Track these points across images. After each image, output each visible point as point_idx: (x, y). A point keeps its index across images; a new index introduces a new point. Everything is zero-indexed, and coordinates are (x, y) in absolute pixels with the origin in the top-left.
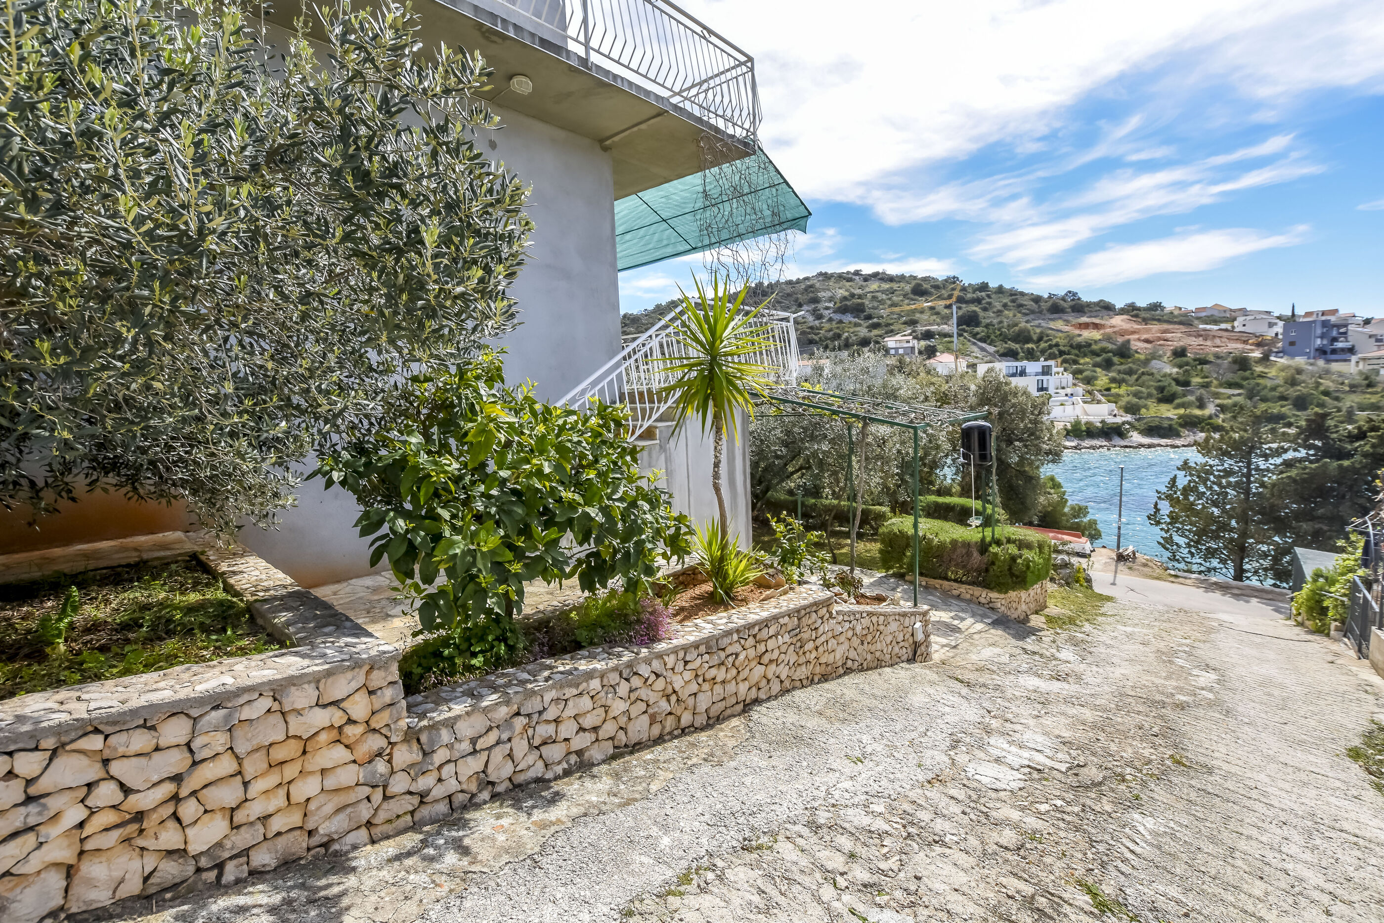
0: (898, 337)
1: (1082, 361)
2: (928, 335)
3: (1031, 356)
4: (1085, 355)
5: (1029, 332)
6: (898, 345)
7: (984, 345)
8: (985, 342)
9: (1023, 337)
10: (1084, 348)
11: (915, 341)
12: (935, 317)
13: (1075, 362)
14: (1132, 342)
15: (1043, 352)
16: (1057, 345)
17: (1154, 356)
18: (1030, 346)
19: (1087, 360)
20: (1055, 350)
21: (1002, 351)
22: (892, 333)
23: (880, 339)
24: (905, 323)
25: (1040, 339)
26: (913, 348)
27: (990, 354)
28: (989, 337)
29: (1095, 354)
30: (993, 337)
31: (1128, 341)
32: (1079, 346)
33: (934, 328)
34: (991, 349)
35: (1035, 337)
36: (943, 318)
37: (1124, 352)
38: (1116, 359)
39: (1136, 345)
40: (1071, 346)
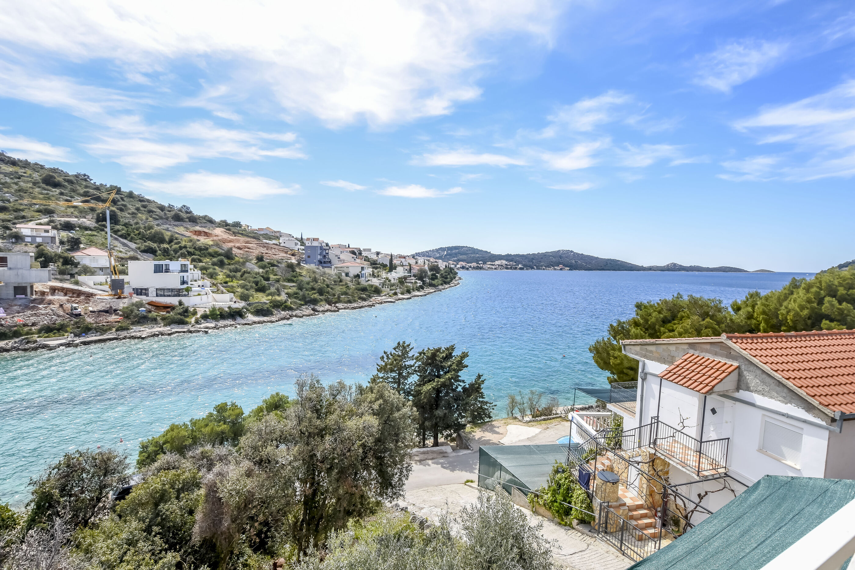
0: (32, 225)
1: (205, 261)
2: (68, 227)
3: (166, 254)
4: (205, 256)
5: (162, 234)
6: (34, 234)
7: (125, 241)
8: (126, 238)
9: (158, 238)
10: (203, 251)
11: (55, 232)
12: (72, 210)
13: (200, 261)
14: (234, 249)
15: (176, 251)
16: (185, 247)
17: (247, 260)
18: (166, 246)
19: (208, 260)
20: (184, 251)
21: (143, 248)
22: (24, 219)
23: (10, 225)
24: (39, 211)
25: (171, 241)
26: (53, 238)
27: (133, 250)
28: (129, 235)
29: (212, 255)
30: (132, 235)
31: (231, 249)
32: (200, 249)
33: (73, 220)
34: (133, 246)
35: (167, 238)
36: (81, 212)
37: (229, 255)
38: (226, 261)
39: (235, 251)
40: (195, 248)
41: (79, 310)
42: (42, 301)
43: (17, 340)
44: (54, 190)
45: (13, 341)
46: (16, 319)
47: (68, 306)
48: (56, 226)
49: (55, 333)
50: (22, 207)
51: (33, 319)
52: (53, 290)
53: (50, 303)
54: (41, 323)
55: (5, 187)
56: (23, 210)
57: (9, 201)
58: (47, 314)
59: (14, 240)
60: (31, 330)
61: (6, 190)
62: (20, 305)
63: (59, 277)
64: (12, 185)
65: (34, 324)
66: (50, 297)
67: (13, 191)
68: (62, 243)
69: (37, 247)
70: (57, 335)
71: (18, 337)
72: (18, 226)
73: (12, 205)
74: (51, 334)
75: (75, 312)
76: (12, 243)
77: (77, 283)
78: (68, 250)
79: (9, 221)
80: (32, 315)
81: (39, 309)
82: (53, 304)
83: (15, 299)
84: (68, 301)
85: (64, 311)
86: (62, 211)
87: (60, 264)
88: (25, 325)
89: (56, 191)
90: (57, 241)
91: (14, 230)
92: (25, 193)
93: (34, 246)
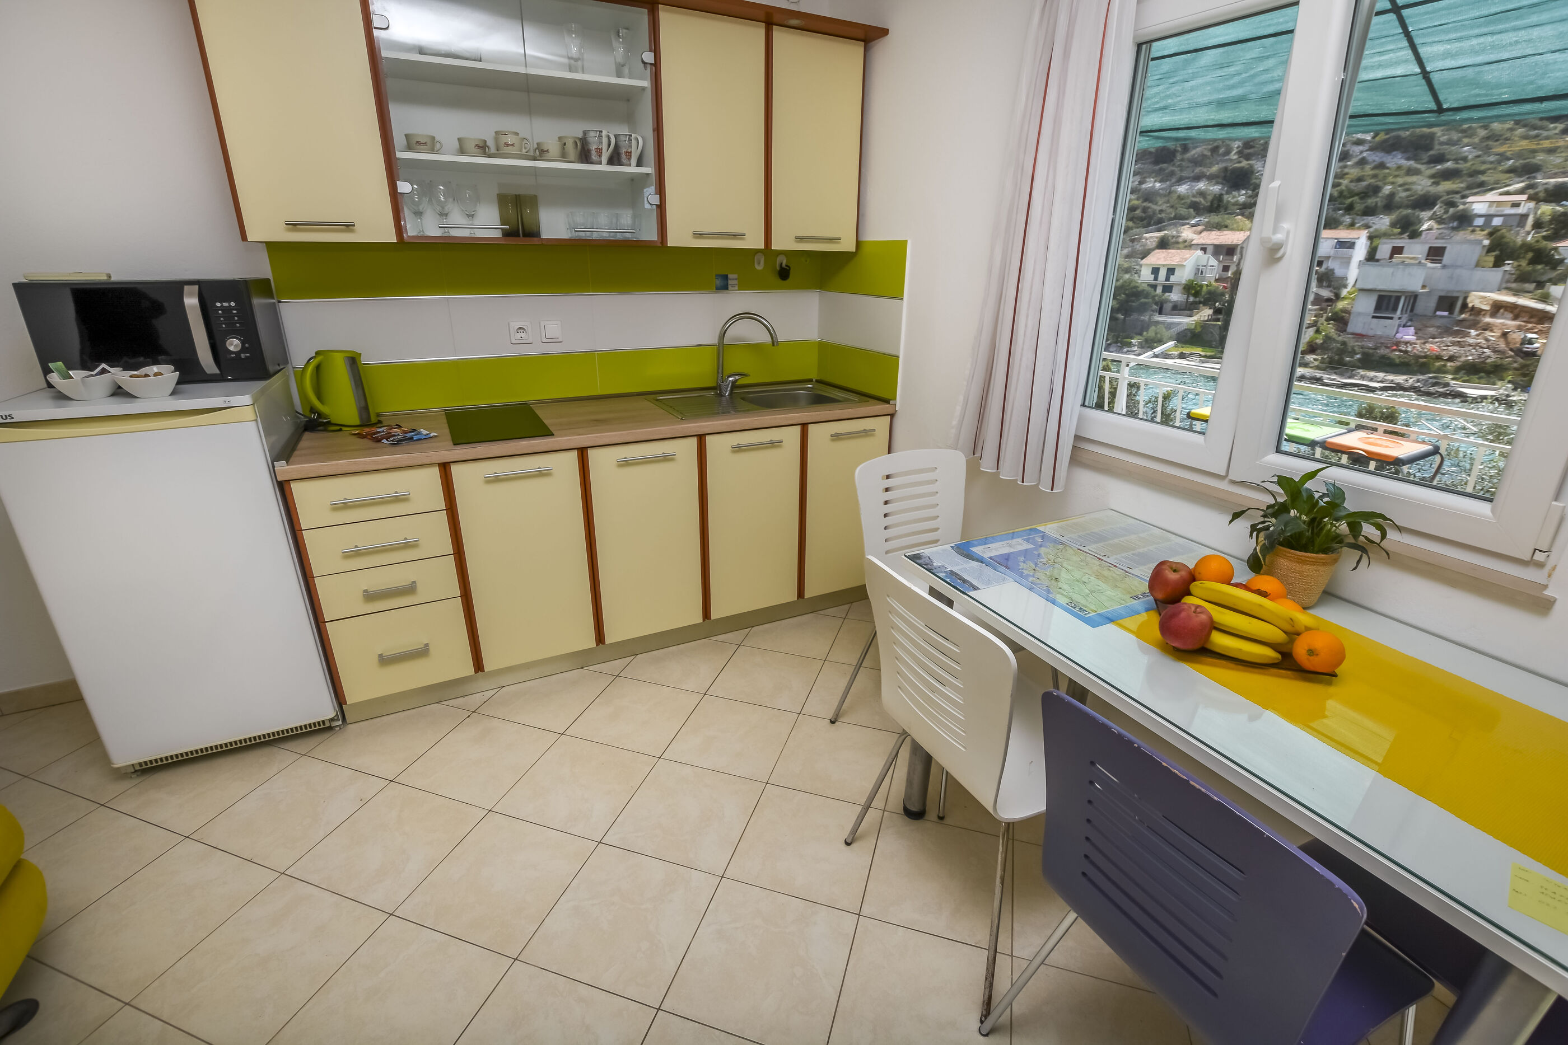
41: (1536, 345)
42: (1474, 325)
43: (1421, 377)
44: (1552, 126)
45: (1415, 378)
46: (1428, 346)
47: (1517, 336)
48: (1536, 194)
49: (1479, 378)
50: (1483, 167)
51: (1453, 350)
52: (1497, 308)
53: (1487, 327)
54: (1463, 359)
55: (1466, 137)
56: (1483, 172)
57: (1465, 159)
58: (1477, 344)
59: (1455, 224)
60: (1445, 366)
61: (1466, 140)
62: (1438, 327)
63: (1514, 285)
64: (1479, 130)
65: (1451, 359)
66: (1488, 319)
67: (1476, 140)
68: (1538, 225)
69: (1491, 234)
70: (1483, 381)
71: (1423, 374)
72: (1470, 199)
73: (1468, 165)
74: (1475, 378)
75: (1527, 348)
76: (1454, 229)
77: (1545, 298)
78: (1545, 238)
79: (1457, 193)
80: (1454, 344)
81: (1468, 335)
82: (1492, 331)
83: (1434, 316)
84: (1520, 328)
85: (1507, 343)
86: (1556, 166)
87: (1524, 263)
88: (1439, 358)
89: (1555, 128)
90: (1530, 221)
91: (1461, 207)
92: (1497, 140)
93: (1485, 232)
